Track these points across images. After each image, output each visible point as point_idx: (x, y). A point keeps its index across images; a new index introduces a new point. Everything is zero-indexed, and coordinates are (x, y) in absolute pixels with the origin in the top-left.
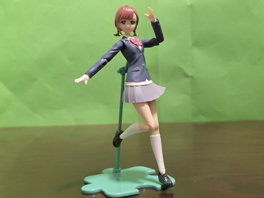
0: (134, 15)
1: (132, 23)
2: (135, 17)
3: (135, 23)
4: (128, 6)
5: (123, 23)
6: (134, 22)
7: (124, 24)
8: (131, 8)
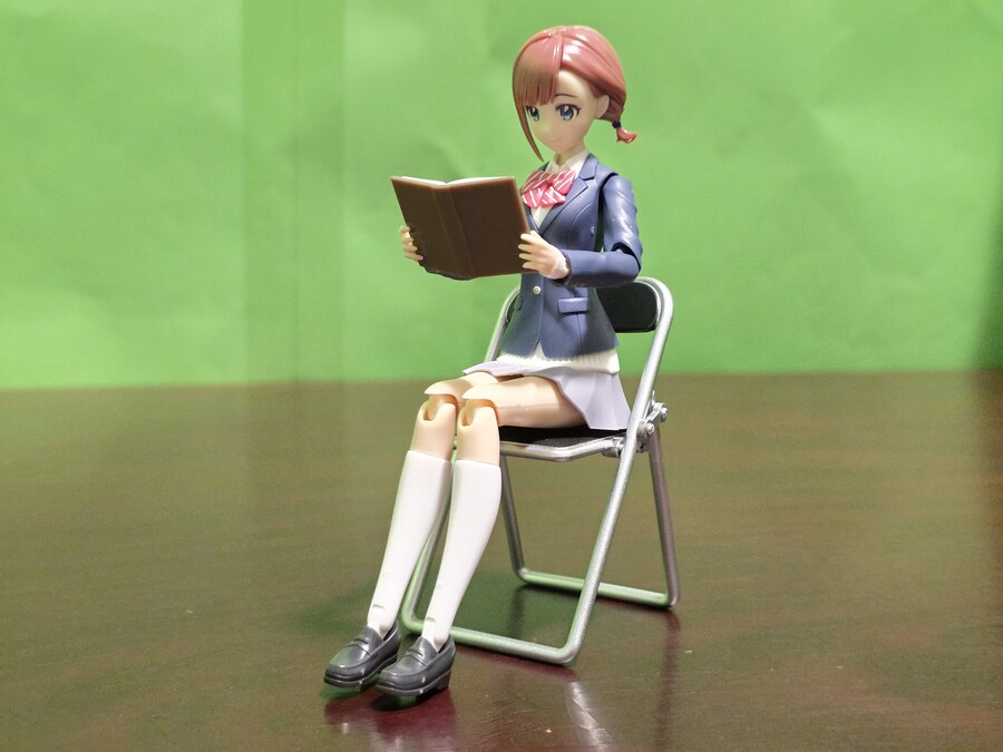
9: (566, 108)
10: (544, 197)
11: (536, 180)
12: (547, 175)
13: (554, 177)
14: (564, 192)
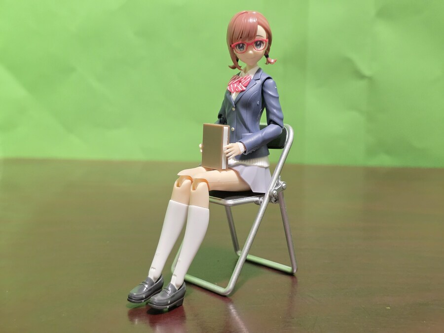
0: (260, 28)
1: (258, 43)
2: (261, 32)
3: (263, 43)
4: (246, 12)
5: (241, 46)
6: (261, 42)
7: (242, 49)
8: (252, 16)
9: (259, 43)
10: (237, 87)
11: (235, 79)
12: (239, 77)
13: (242, 78)
14: (245, 85)
